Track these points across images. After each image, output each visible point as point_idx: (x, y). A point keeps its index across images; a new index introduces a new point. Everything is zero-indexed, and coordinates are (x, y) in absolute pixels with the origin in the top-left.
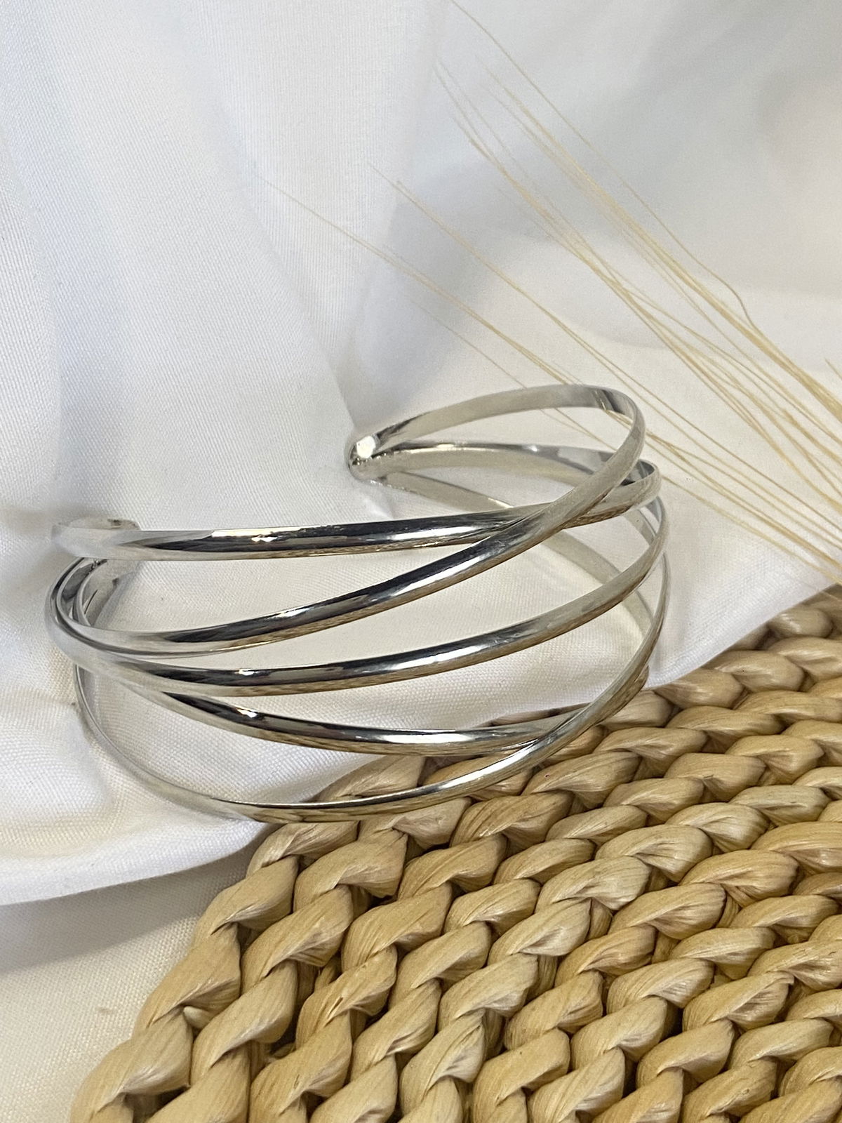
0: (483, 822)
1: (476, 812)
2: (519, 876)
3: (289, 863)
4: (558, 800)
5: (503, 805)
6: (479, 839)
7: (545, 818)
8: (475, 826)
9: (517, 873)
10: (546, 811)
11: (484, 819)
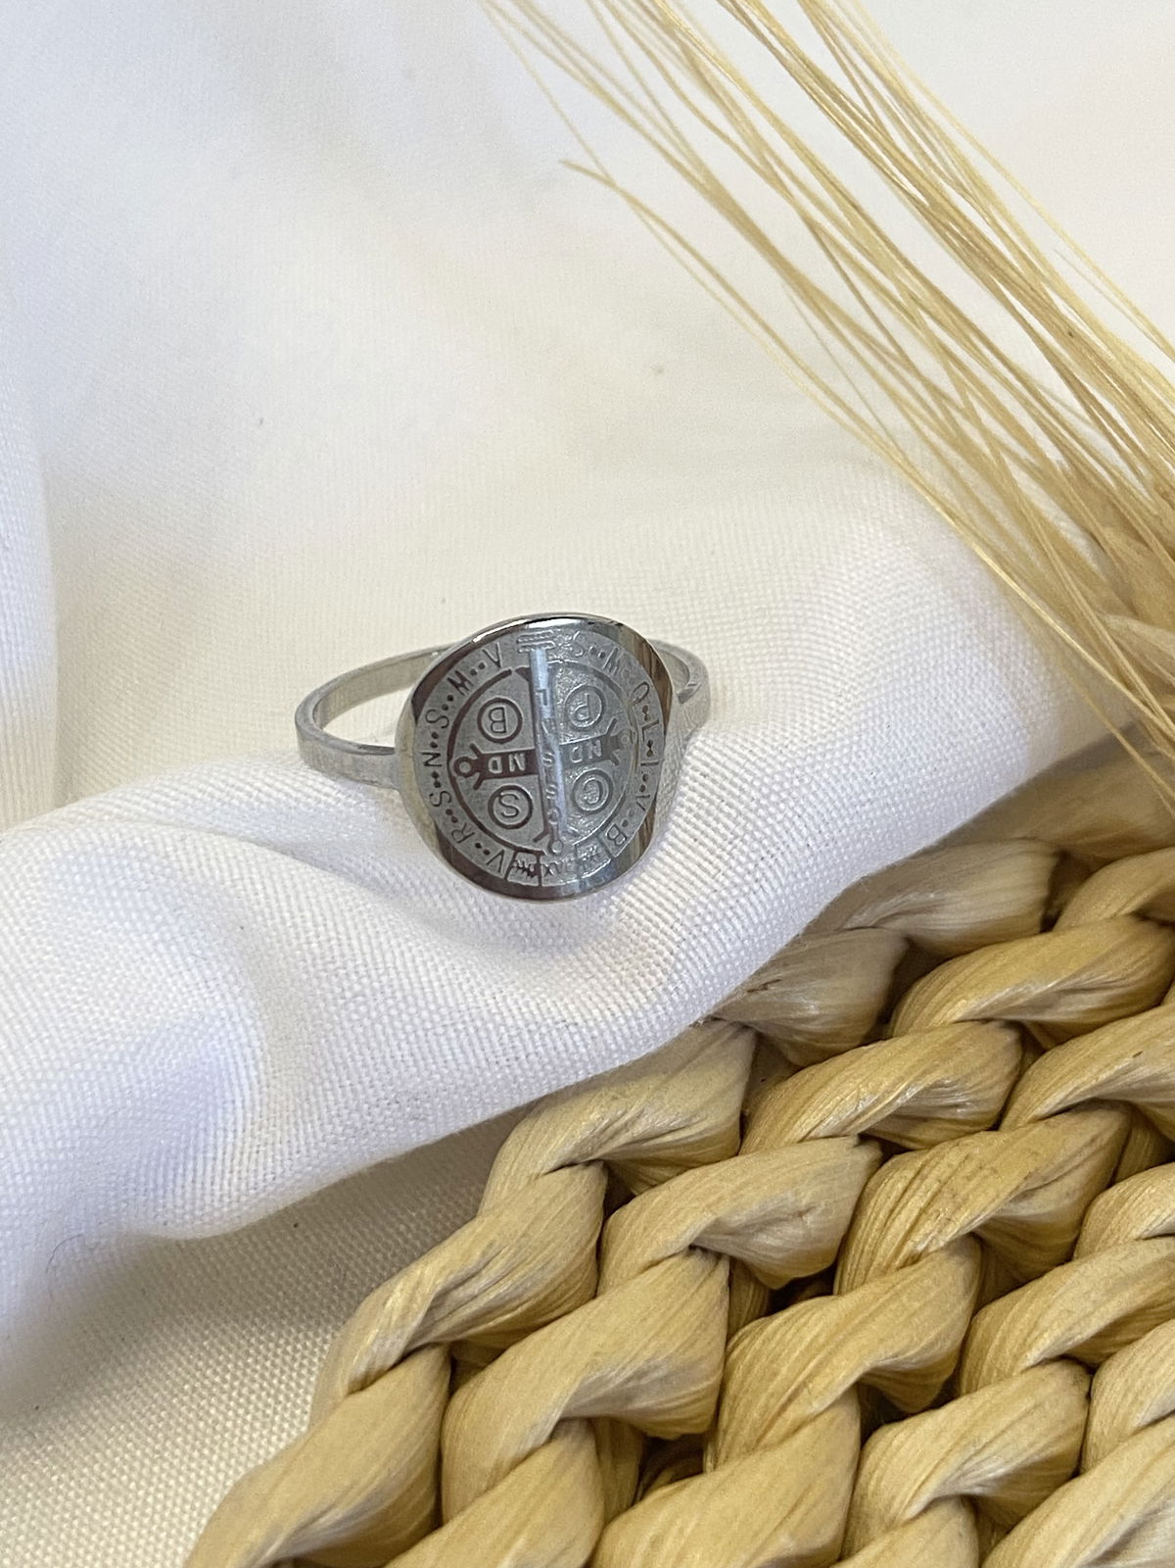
0: (923, 1211)
1: (900, 1186)
2: (1033, 1356)
3: (424, 1370)
4: (1101, 1127)
5: (968, 1159)
6: (914, 1259)
7: (1074, 1182)
8: (901, 1224)
9: (1025, 1346)
10: (1078, 1160)
11: (922, 1202)
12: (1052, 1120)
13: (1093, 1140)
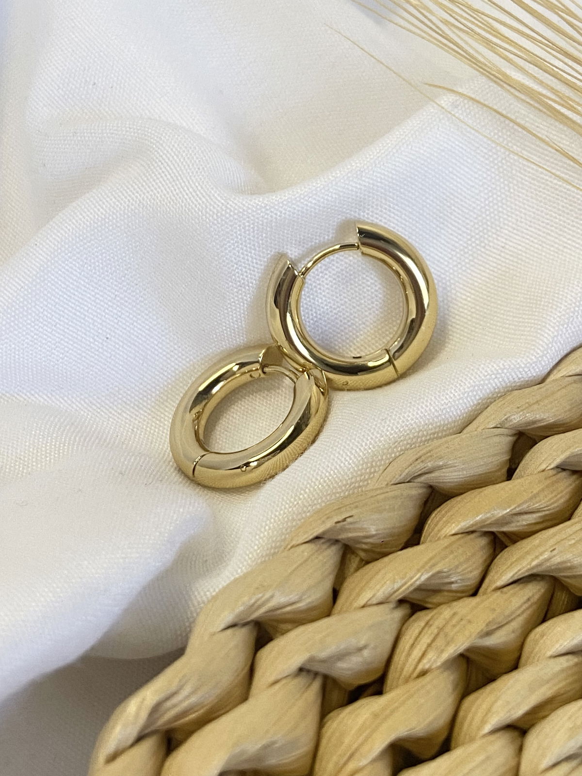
0: (429, 645)
1: (417, 631)
2: (487, 728)
3: (147, 747)
4: (534, 592)
5: (455, 614)
6: (423, 673)
7: (516, 624)
8: (417, 653)
9: (483, 722)
10: (519, 612)
11: (429, 641)
12: (505, 589)
13: (529, 599)
